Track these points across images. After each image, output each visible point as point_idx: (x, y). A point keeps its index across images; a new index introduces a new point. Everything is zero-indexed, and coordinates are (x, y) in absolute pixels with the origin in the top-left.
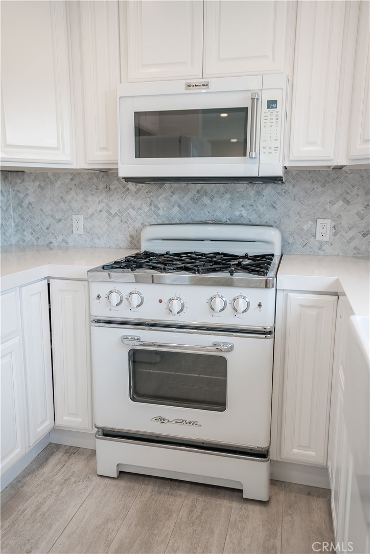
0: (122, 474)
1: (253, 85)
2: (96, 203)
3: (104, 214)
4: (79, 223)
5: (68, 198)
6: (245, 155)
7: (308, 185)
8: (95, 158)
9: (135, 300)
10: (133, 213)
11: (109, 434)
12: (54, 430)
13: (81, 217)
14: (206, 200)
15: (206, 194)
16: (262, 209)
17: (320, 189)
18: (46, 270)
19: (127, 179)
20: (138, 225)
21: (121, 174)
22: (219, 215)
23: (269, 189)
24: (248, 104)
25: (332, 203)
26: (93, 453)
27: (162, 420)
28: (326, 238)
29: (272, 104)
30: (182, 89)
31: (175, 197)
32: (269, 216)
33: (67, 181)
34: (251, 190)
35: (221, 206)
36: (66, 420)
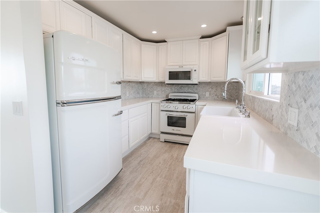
0: (165, 141)
1: (192, 67)
2: (159, 88)
3: (161, 91)
4: (155, 92)
5: (153, 87)
6: (190, 80)
7: (204, 85)
8: (161, 80)
9: (169, 106)
10: (167, 90)
11: (163, 133)
12: (151, 134)
13: (156, 91)
14: (183, 88)
15: (183, 87)
16: (194, 90)
17: (206, 86)
18: (151, 101)
20: (168, 93)
21: (166, 83)
22: (185, 91)
23: (196, 85)
24: (191, 70)
25: (209, 89)
26: (160, 135)
27: (173, 130)
28: (208, 96)
29: (195, 70)
30: (178, 67)
31: (176, 87)
32: (196, 91)
33: (153, 84)
34: (192, 86)
35: (186, 89)
36: (153, 131)
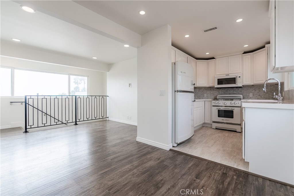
0: (216, 129)
1: (236, 74)
2: (208, 92)
3: (210, 94)
4: (205, 95)
5: (204, 91)
6: (235, 84)
7: (247, 88)
8: (211, 85)
9: (219, 103)
10: (215, 93)
11: (214, 122)
12: (204, 123)
13: (206, 94)
14: (228, 91)
15: (228, 90)
16: (239, 92)
17: (250, 89)
18: (204, 100)
19: (216, 88)
20: (216, 95)
22: (231, 93)
23: (240, 89)
24: (236, 77)
25: (252, 91)
26: (212, 124)
27: (223, 120)
28: (252, 96)
29: (239, 77)
30: (225, 75)
31: (223, 91)
32: (240, 93)
33: (204, 89)
34: (237, 89)
35: (232, 91)
36: (206, 122)
